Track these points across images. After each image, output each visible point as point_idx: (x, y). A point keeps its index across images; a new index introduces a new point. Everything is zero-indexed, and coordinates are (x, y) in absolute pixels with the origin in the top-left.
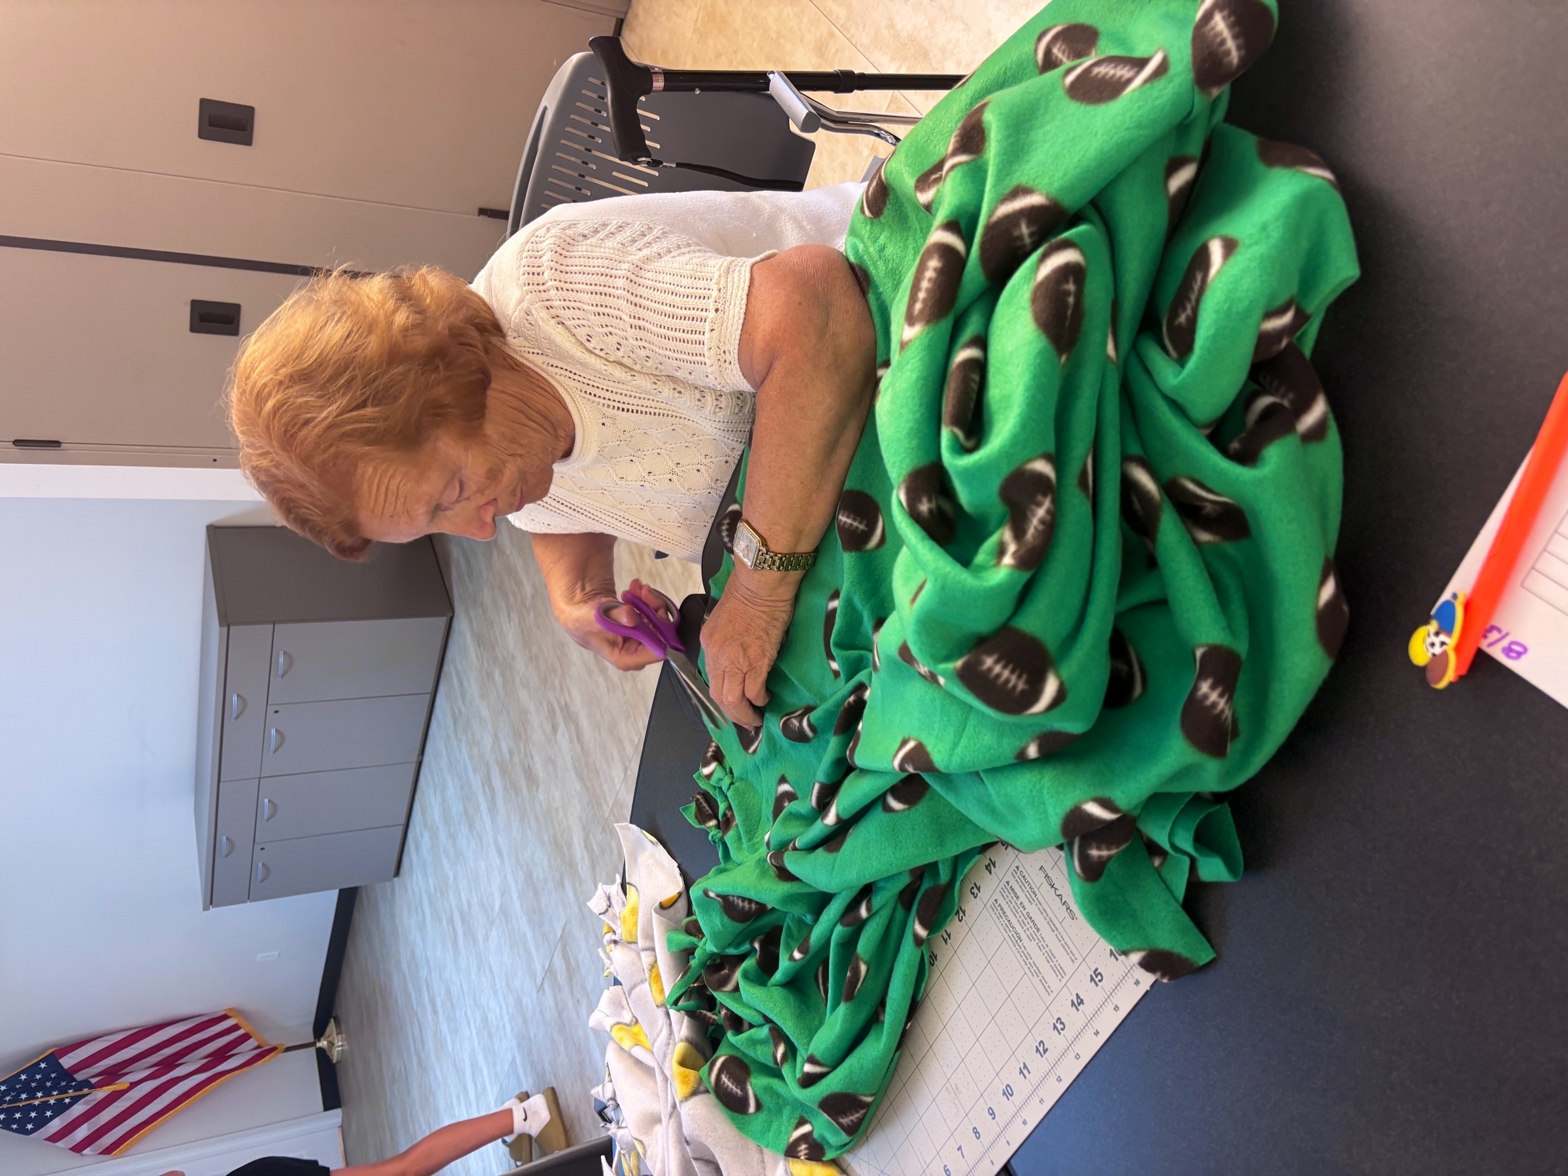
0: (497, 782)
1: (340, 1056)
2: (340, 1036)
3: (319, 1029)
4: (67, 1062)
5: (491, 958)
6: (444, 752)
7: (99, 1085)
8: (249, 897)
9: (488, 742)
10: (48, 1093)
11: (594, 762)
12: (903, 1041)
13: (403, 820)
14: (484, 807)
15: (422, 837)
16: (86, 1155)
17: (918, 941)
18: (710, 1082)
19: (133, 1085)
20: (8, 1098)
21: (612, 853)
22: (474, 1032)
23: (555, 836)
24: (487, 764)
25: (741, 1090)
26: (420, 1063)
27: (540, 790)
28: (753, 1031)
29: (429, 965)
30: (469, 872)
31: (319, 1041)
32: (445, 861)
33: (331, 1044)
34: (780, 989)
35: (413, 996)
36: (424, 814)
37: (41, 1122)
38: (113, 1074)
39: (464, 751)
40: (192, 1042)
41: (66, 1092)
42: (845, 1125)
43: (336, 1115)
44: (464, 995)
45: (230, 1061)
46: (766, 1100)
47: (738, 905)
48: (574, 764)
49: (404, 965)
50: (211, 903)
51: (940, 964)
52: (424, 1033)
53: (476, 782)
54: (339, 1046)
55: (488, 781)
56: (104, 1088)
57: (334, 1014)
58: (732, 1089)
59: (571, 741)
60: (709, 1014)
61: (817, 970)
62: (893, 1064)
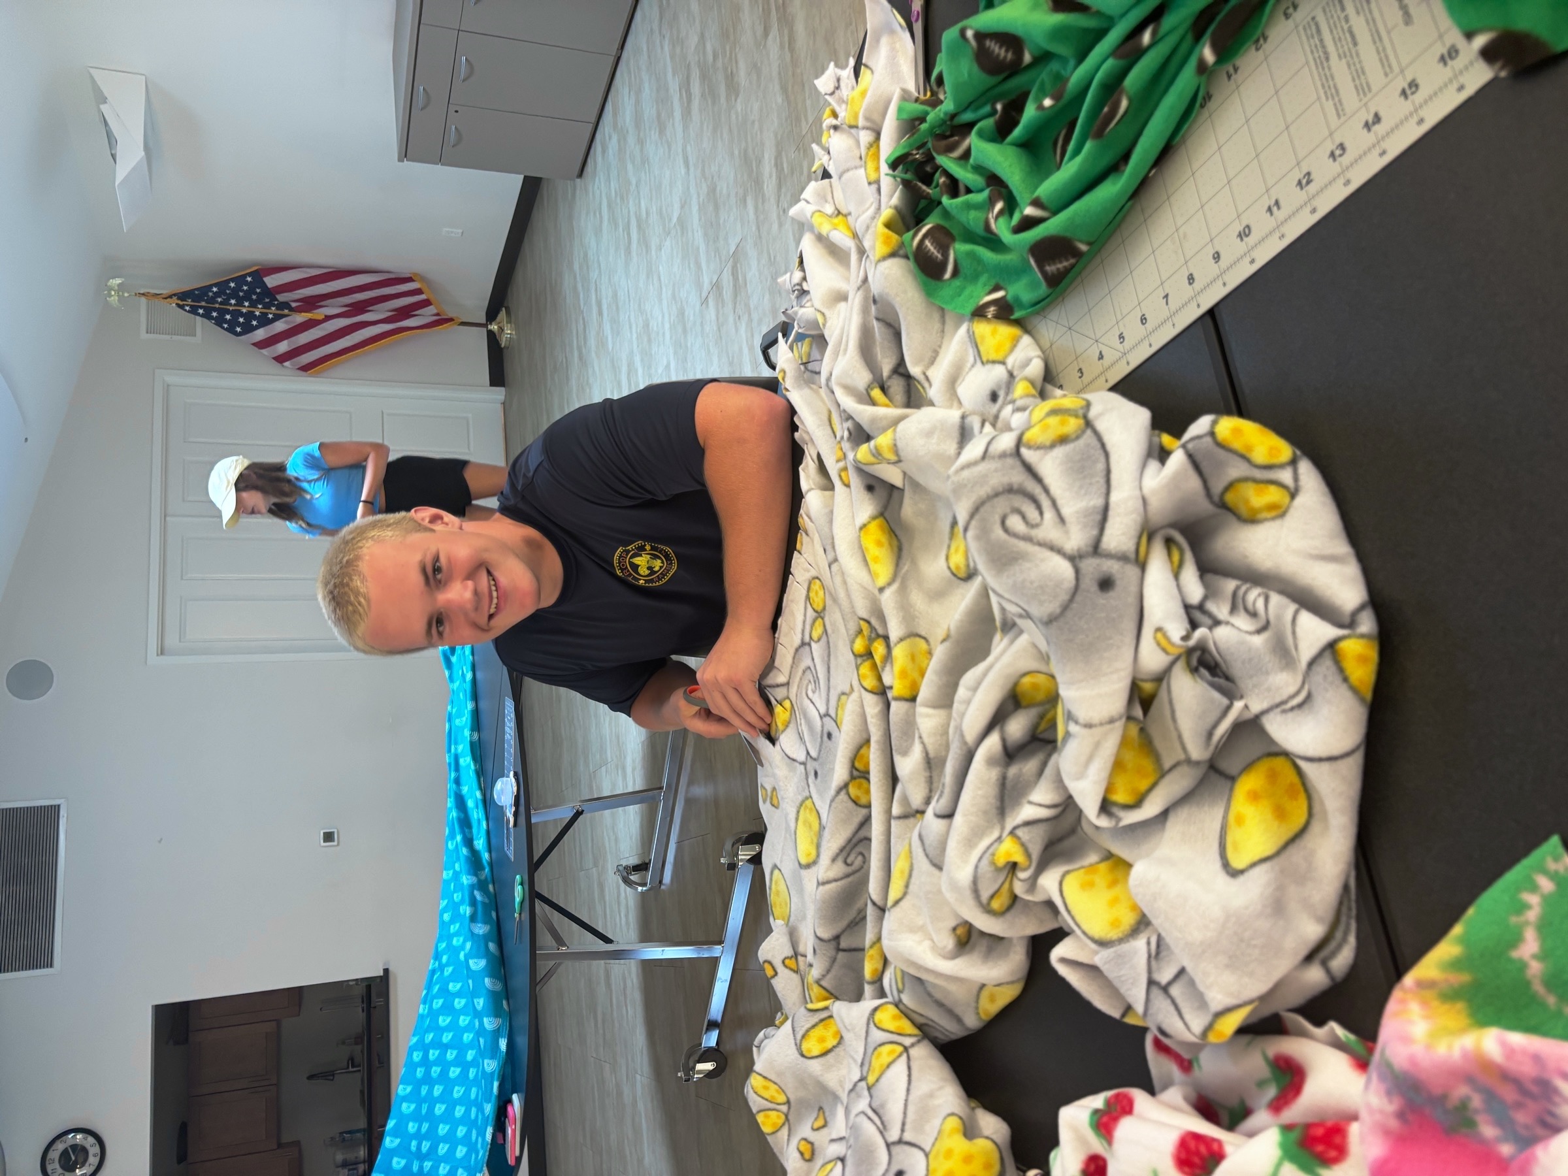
0: (696, 88)
1: (508, 343)
2: (509, 325)
3: (492, 315)
4: (271, 281)
5: (661, 268)
6: (645, 49)
7: (298, 310)
8: (440, 160)
9: (694, 40)
10: (253, 304)
11: (802, 74)
12: (1140, 190)
13: (593, 119)
14: (678, 114)
15: (610, 138)
16: (286, 367)
17: (1202, 67)
18: (911, 245)
19: (328, 318)
20: (219, 300)
21: (801, 173)
22: (635, 336)
23: (746, 151)
24: (688, 67)
25: (942, 255)
26: (581, 358)
27: (739, 101)
28: (970, 196)
29: (600, 268)
30: (653, 179)
31: (491, 324)
32: (630, 167)
33: (501, 329)
34: (1014, 148)
35: (581, 296)
36: (615, 114)
37: (248, 329)
38: (311, 303)
39: (666, 48)
40: (379, 295)
41: (269, 308)
42: (1050, 273)
43: (499, 393)
44: (629, 301)
45: (412, 319)
46: (965, 265)
47: (993, 51)
48: (780, 73)
49: (576, 266)
50: (406, 156)
51: (1211, 105)
52: (587, 332)
53: (674, 85)
54: (508, 334)
55: (686, 85)
56: (303, 314)
57: (505, 304)
58: (933, 253)
59: (782, 47)
60: (924, 187)
61: (1059, 135)
62: (1121, 215)
